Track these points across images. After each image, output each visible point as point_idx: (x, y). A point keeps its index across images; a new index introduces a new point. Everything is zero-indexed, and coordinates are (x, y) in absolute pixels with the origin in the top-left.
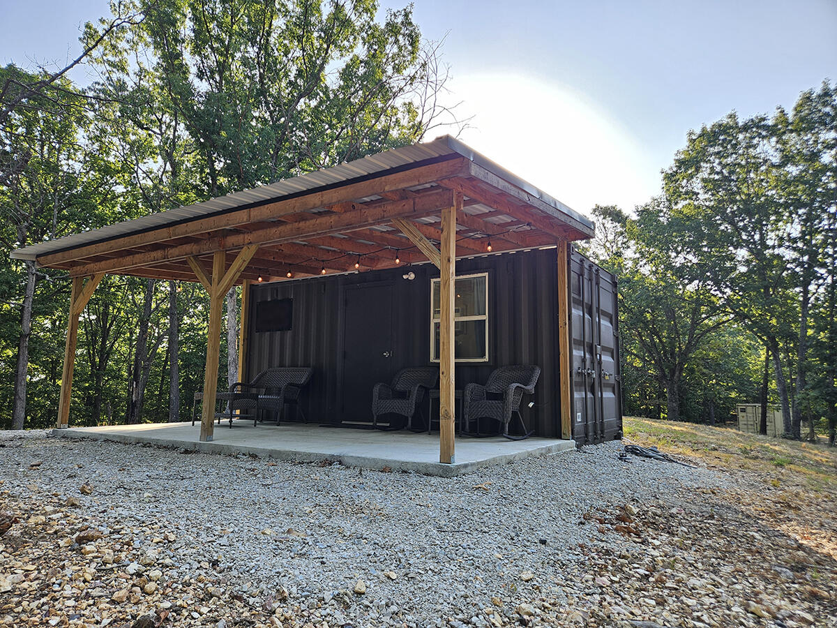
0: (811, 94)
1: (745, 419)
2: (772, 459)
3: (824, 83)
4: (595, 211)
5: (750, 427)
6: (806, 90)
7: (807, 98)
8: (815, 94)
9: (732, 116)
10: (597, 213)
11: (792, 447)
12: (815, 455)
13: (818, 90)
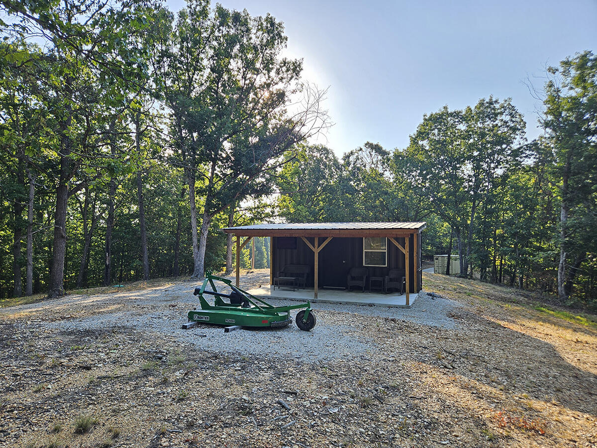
0: (484, 100)
1: (437, 263)
2: (465, 293)
3: (490, 96)
4: (366, 144)
5: (440, 268)
6: (482, 98)
7: (481, 104)
8: (486, 101)
9: (445, 108)
10: (367, 146)
11: (468, 284)
12: (477, 288)
13: (487, 100)
